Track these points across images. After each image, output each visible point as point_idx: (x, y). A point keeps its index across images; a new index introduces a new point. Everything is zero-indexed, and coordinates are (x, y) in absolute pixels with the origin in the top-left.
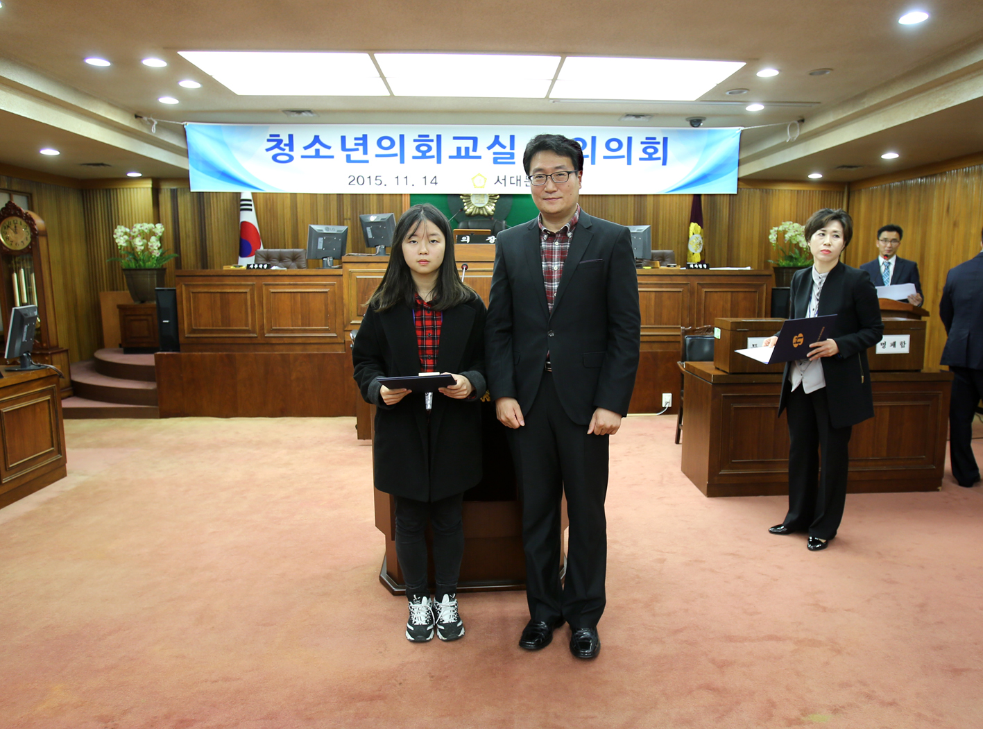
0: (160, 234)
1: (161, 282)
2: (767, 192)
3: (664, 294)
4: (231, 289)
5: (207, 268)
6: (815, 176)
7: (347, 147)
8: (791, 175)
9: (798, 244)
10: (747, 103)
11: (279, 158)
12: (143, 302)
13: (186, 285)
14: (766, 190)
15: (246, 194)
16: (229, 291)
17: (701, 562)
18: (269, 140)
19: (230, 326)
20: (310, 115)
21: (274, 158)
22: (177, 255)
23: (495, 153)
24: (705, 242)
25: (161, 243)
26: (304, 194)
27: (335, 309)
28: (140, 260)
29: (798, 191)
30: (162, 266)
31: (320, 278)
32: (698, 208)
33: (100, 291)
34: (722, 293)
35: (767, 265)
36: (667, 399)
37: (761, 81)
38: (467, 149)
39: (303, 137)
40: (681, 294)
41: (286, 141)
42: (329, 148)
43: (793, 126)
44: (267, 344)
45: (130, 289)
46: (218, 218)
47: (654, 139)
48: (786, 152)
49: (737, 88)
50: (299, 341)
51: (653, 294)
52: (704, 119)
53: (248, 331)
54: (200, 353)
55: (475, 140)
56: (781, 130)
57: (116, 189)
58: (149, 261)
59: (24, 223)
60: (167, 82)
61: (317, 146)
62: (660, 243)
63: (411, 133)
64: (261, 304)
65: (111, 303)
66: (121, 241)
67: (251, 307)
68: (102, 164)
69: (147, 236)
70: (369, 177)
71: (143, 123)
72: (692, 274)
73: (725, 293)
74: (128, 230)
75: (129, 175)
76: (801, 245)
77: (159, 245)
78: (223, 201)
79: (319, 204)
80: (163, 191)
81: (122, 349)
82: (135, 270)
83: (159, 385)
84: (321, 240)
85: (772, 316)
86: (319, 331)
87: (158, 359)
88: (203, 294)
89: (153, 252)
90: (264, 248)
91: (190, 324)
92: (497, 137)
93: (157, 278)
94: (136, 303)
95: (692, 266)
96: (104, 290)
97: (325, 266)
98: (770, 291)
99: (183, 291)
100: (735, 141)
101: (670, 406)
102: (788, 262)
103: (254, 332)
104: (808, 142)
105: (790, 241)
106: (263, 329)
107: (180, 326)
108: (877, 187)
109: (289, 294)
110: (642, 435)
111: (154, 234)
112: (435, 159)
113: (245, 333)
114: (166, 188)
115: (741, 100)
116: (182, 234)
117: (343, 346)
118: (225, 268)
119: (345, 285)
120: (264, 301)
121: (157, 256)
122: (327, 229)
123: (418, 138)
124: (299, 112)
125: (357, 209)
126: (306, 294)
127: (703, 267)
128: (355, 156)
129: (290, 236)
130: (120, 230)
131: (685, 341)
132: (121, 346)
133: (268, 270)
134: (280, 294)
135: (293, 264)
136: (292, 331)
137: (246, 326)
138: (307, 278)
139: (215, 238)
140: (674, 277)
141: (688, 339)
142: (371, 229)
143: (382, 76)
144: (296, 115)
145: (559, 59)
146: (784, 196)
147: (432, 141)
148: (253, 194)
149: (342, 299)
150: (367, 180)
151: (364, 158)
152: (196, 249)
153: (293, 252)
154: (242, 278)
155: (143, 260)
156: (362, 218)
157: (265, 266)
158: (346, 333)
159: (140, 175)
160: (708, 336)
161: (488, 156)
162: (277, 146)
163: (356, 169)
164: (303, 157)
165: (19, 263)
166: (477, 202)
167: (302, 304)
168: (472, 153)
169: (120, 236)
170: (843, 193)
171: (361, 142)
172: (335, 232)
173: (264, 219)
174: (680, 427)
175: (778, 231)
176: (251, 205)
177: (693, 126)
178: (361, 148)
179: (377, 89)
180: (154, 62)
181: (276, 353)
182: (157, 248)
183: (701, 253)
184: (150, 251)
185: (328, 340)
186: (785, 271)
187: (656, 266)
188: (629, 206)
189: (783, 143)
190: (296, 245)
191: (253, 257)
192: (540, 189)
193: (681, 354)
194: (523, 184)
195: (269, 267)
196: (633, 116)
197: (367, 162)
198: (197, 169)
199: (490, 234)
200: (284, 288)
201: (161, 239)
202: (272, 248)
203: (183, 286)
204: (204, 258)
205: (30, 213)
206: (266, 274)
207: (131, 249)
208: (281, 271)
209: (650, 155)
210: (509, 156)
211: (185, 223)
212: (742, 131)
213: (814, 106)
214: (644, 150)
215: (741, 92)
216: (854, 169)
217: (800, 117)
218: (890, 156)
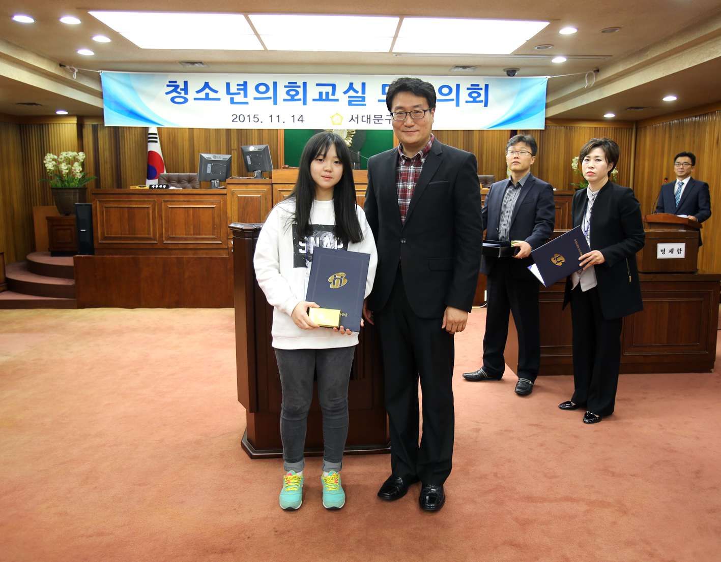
0: (82, 161)
1: (83, 198)
2: (570, 129)
4: (137, 204)
5: (121, 188)
6: (609, 116)
7: (231, 92)
8: (589, 115)
10: (552, 56)
11: (176, 100)
12: (67, 215)
13: (100, 201)
14: (569, 127)
15: (153, 129)
16: (134, 206)
17: (510, 431)
18: (168, 86)
19: (135, 235)
20: (201, 65)
21: (172, 100)
22: (96, 177)
23: (349, 97)
25: (82, 167)
26: (199, 129)
27: (221, 221)
28: (65, 181)
29: (595, 128)
30: (85, 186)
31: (208, 196)
33: (34, 206)
37: (562, 38)
38: (327, 93)
39: (195, 83)
41: (182, 86)
42: (216, 92)
43: (590, 75)
44: (165, 249)
45: (56, 205)
46: (130, 148)
47: (478, 85)
48: (585, 96)
49: (542, 44)
50: (192, 246)
52: (518, 69)
53: (150, 239)
54: (111, 256)
55: (334, 86)
56: (580, 79)
57: (48, 124)
58: (73, 182)
60: (83, 37)
61: (207, 90)
62: (484, 169)
63: (283, 81)
64: (161, 216)
65: (42, 215)
66: (50, 165)
67: (153, 219)
68: (35, 104)
69: (71, 162)
70: (249, 116)
71: (66, 71)
74: (56, 157)
77: (81, 169)
78: (135, 135)
79: (211, 138)
80: (86, 126)
81: (50, 252)
82: (62, 189)
83: (77, 282)
84: (209, 166)
86: (207, 239)
87: (76, 260)
88: (114, 209)
89: (76, 175)
90: (167, 172)
91: (103, 233)
92: (351, 84)
93: (79, 195)
94: (62, 216)
96: (37, 205)
97: (210, 186)
99: (97, 206)
100: (543, 87)
103: (155, 239)
104: (602, 88)
106: (162, 237)
107: (95, 235)
108: (659, 125)
109: (183, 209)
111: (77, 161)
112: (301, 102)
113: (147, 240)
114: (88, 124)
115: (547, 54)
116: (101, 161)
117: (226, 251)
118: (132, 188)
119: (229, 202)
120: (163, 215)
121: (79, 178)
122: (216, 157)
123: (287, 85)
124: (193, 63)
125: (241, 141)
126: (197, 209)
128: (237, 98)
130: (49, 157)
132: (49, 250)
133: (167, 189)
134: (179, 209)
135: (189, 185)
136: (186, 239)
137: (148, 235)
138: (198, 197)
139: (128, 164)
142: (250, 157)
143: (257, 34)
144: (190, 66)
145: (397, 19)
146: (584, 133)
147: (299, 87)
148: (159, 129)
149: (226, 213)
150: (247, 118)
151: (245, 100)
152: (112, 172)
153: (189, 175)
154: (145, 195)
155: (68, 181)
156: (243, 148)
157: (164, 187)
158: (229, 240)
159: (66, 113)
161: (344, 99)
162: (175, 90)
163: (239, 110)
164: (195, 99)
167: (193, 217)
168: (331, 97)
169: (49, 162)
170: (632, 129)
171: (242, 87)
172: (221, 159)
173: (167, 148)
176: (156, 138)
177: (509, 75)
178: (242, 92)
179: (253, 45)
180: (70, 20)
181: (173, 256)
182: (79, 172)
184: (74, 173)
185: (214, 246)
188: (459, 139)
189: (581, 89)
190: (192, 170)
191: (157, 180)
192: (400, 124)
194: (372, 122)
195: (167, 187)
196: (461, 67)
197: (247, 103)
198: (110, 109)
200: (180, 204)
201: (83, 165)
202: (173, 172)
203: (98, 202)
204: (119, 179)
206: (165, 193)
207: (58, 172)
208: (177, 190)
209: (475, 98)
210: (361, 99)
211: (104, 152)
212: (548, 79)
213: (607, 59)
214: (470, 95)
215: (547, 47)
216: (640, 110)
217: (596, 67)
218: (670, 99)
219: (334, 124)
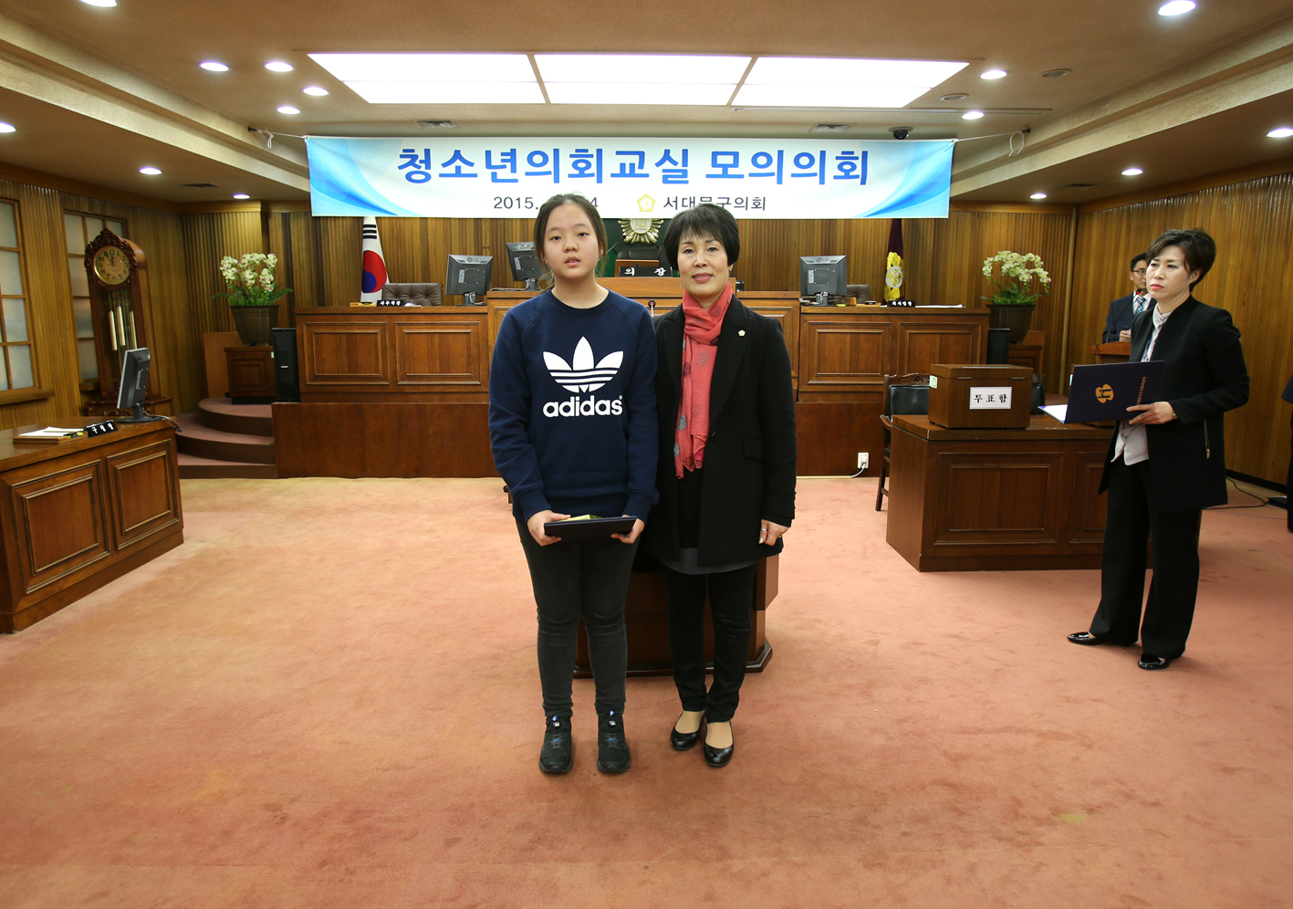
0: (273, 266)
1: (274, 322)
2: (980, 216)
3: (862, 336)
4: (359, 329)
5: (326, 305)
6: (1038, 196)
7: (493, 164)
8: (1010, 195)
9: (1017, 277)
10: (963, 110)
11: (414, 177)
12: (253, 345)
13: (307, 325)
14: (978, 213)
15: (370, 219)
16: (356, 331)
17: (921, 644)
18: (402, 156)
19: (357, 373)
20: (449, 126)
21: (408, 177)
22: (291, 290)
23: (664, 171)
24: (905, 275)
25: (273, 276)
26: (436, 218)
27: (480, 353)
28: (251, 296)
29: (1017, 214)
30: (275, 303)
31: (461, 317)
32: (899, 234)
33: (203, 332)
34: (930, 336)
35: (978, 302)
36: (863, 458)
37: (984, 84)
38: (632, 166)
39: (441, 151)
40: (881, 336)
41: (422, 157)
42: (471, 164)
43: (1017, 137)
44: (401, 393)
45: (238, 330)
46: (336, 246)
47: (852, 153)
48: (1006, 167)
49: (952, 93)
50: (437, 389)
51: (848, 337)
52: (911, 129)
53: (378, 378)
54: (323, 404)
55: (642, 155)
56: (1002, 142)
57: (221, 213)
58: (260, 297)
59: (121, 253)
60: (290, 90)
61: (458, 162)
62: (853, 276)
63: (567, 147)
64: (393, 346)
65: (216, 347)
66: (229, 274)
67: (382, 351)
68: (208, 185)
69: (258, 268)
70: (519, 199)
71: (257, 137)
72: (893, 313)
73: (933, 336)
74: (236, 261)
75: (236, 197)
76: (1021, 279)
77: (272, 279)
78: (343, 226)
79: (453, 230)
80: (273, 216)
81: (230, 399)
82: (245, 307)
83: (276, 441)
84: (462, 272)
85: (988, 363)
86: (460, 378)
87: (275, 410)
88: (327, 336)
89: (265, 287)
90: (392, 282)
91: (312, 370)
92: (667, 152)
93: (270, 316)
94: (245, 346)
95: (894, 303)
96: (207, 331)
97: (464, 302)
98: (986, 333)
99: (303, 331)
100: (948, 155)
101: (867, 467)
102: (1005, 298)
103: (385, 379)
104: (1034, 156)
105: (1007, 274)
106: (396, 376)
107: (301, 373)
108: (1112, 210)
109: (426, 335)
110: (836, 500)
111: (266, 266)
112: (595, 178)
113: (375, 380)
114: (277, 212)
115: (958, 107)
116: (296, 266)
118: (352, 305)
119: (490, 325)
120: (397, 343)
121: (270, 291)
122: (469, 260)
123: (574, 153)
124: (437, 123)
125: (497, 236)
126: (446, 335)
127: (908, 305)
128: (501, 174)
129: (420, 268)
130: (227, 261)
131: (889, 391)
132: (227, 395)
133: (401, 307)
134: (418, 335)
135: (427, 300)
136: (429, 378)
137: (376, 373)
138: (446, 317)
139: (334, 270)
140: (873, 316)
141: (893, 388)
142: (520, 260)
143: (540, 81)
144: (433, 127)
145: (747, 60)
146: (1000, 221)
147: (591, 156)
148: (377, 218)
149: (487, 341)
150: (516, 203)
151: (513, 176)
152: (312, 283)
153: (426, 286)
154: (372, 316)
155: (254, 296)
156: (508, 246)
157: (398, 303)
159: (248, 197)
160: (916, 386)
161: (657, 174)
162: (412, 163)
163: (503, 190)
164: (441, 175)
165: (116, 299)
166: (638, 227)
167: (440, 346)
168: (638, 171)
169: (228, 268)
170: (1071, 216)
171: (509, 157)
172: (478, 263)
173: (390, 247)
174: (882, 491)
175: (993, 262)
176: (375, 232)
177: (897, 138)
178: (508, 165)
179: (531, 96)
180: (279, 67)
181: (411, 404)
182: (269, 282)
183: (900, 288)
184: (262, 285)
185: (470, 389)
186: (1000, 309)
187: (851, 303)
188: (816, 232)
189: (1003, 157)
190: (426, 278)
191: (381, 292)
193: (884, 406)
195: (403, 303)
196: (827, 126)
197: (516, 181)
198: (321, 192)
199: (658, 265)
200: (419, 329)
201: (274, 272)
202: (400, 282)
203: (304, 326)
204: (321, 293)
205: (128, 242)
206: (399, 312)
207: (240, 283)
208: (416, 308)
209: (847, 172)
210: (681, 174)
211: (299, 252)
212: (956, 143)
213: (1044, 113)
214: (840, 167)
215: (959, 97)
216: (1083, 188)
217: (1026, 126)
218: (1132, 172)
219: (641, 210)
